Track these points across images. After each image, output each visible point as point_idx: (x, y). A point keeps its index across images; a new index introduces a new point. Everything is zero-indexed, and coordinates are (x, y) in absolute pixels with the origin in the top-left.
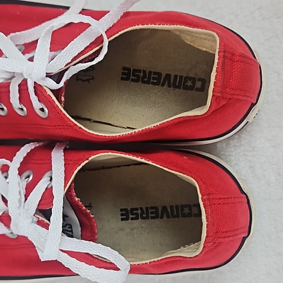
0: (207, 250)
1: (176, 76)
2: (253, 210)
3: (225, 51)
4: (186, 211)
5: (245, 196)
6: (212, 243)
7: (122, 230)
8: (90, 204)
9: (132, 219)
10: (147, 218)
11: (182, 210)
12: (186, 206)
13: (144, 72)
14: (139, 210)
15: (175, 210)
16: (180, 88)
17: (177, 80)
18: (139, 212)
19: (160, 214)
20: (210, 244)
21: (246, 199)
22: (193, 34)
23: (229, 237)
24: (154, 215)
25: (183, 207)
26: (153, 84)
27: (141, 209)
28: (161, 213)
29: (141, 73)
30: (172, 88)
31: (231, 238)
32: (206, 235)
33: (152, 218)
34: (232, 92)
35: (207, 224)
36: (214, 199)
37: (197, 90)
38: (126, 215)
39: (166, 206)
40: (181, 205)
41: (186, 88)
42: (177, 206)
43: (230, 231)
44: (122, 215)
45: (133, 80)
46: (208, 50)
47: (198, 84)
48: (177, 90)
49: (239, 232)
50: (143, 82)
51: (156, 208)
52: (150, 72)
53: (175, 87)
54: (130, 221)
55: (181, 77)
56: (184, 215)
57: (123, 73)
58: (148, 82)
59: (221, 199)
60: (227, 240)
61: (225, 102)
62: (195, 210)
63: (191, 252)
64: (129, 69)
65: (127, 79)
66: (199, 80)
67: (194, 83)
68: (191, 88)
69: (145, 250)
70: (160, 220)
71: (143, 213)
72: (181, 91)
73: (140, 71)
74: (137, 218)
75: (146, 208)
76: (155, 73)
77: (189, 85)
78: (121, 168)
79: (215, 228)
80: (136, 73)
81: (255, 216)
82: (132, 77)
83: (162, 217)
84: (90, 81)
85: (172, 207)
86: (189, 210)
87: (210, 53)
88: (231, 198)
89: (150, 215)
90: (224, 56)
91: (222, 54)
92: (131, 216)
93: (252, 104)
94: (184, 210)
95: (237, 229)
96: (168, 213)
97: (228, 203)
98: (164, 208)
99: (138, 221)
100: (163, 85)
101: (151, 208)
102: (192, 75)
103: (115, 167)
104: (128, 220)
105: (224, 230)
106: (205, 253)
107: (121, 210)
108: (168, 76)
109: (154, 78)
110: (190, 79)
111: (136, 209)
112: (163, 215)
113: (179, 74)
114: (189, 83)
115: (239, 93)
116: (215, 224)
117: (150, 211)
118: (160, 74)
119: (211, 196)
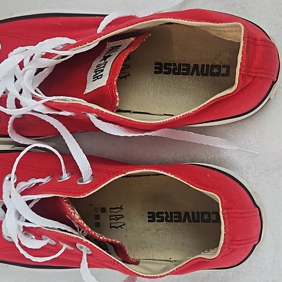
0: (223, 254)
1: (203, 66)
2: (263, 220)
3: (248, 37)
4: (206, 217)
5: (258, 209)
6: (227, 249)
7: (149, 230)
8: (121, 206)
9: (158, 221)
10: (171, 221)
11: (202, 216)
12: (206, 213)
13: (175, 64)
14: (165, 214)
15: (196, 216)
16: (208, 76)
17: (204, 69)
18: (164, 215)
19: (182, 219)
20: (225, 250)
21: (258, 212)
22: (218, 29)
23: (242, 244)
24: (178, 219)
25: (203, 213)
26: (183, 74)
27: (166, 213)
28: (184, 218)
29: (171, 66)
30: (201, 76)
31: (244, 246)
32: (223, 242)
33: (176, 221)
34: (256, 71)
35: (225, 234)
36: (232, 213)
37: (223, 75)
38: (153, 217)
39: (188, 212)
40: (201, 212)
41: (213, 74)
42: (198, 213)
43: (244, 240)
44: (149, 217)
45: (165, 73)
46: (232, 40)
47: (224, 70)
48: (205, 77)
49: (252, 241)
50: (175, 73)
51: (179, 213)
52: (180, 64)
53: (203, 75)
54: (156, 222)
55: (208, 66)
56: (204, 221)
57: (155, 67)
58: (179, 74)
59: (238, 213)
60: (241, 246)
61: (251, 79)
62: (213, 217)
63: (210, 255)
64: (160, 64)
65: (160, 73)
66: (224, 66)
67: (219, 70)
68: (218, 74)
69: (168, 249)
70: (183, 224)
71: (167, 216)
72: (209, 78)
73: (170, 64)
74: (162, 221)
75: (170, 212)
76: (184, 65)
77: (215, 72)
78: (150, 177)
79: (231, 237)
80: (168, 67)
81: (265, 225)
82: (164, 70)
83: (184, 221)
84: (126, 77)
85: (193, 213)
86: (208, 216)
87: (234, 42)
88: (247, 213)
89: (174, 219)
90: (248, 41)
91: (246, 39)
92: (157, 219)
93: (273, 82)
94: (204, 216)
95: (250, 239)
96: (190, 218)
97: (243, 217)
98: (187, 214)
99: (163, 223)
100: (192, 74)
101: (175, 213)
102: (217, 63)
103: (145, 176)
104: (154, 221)
105: (238, 239)
106: (222, 257)
107: (149, 213)
108: (196, 66)
109: (184, 69)
110: (216, 66)
111: (162, 213)
112: (186, 219)
113: (206, 64)
114: (216, 71)
115: (262, 72)
116: (231, 234)
117: (174, 215)
118: (188, 65)
119: (230, 211)
